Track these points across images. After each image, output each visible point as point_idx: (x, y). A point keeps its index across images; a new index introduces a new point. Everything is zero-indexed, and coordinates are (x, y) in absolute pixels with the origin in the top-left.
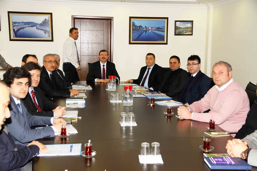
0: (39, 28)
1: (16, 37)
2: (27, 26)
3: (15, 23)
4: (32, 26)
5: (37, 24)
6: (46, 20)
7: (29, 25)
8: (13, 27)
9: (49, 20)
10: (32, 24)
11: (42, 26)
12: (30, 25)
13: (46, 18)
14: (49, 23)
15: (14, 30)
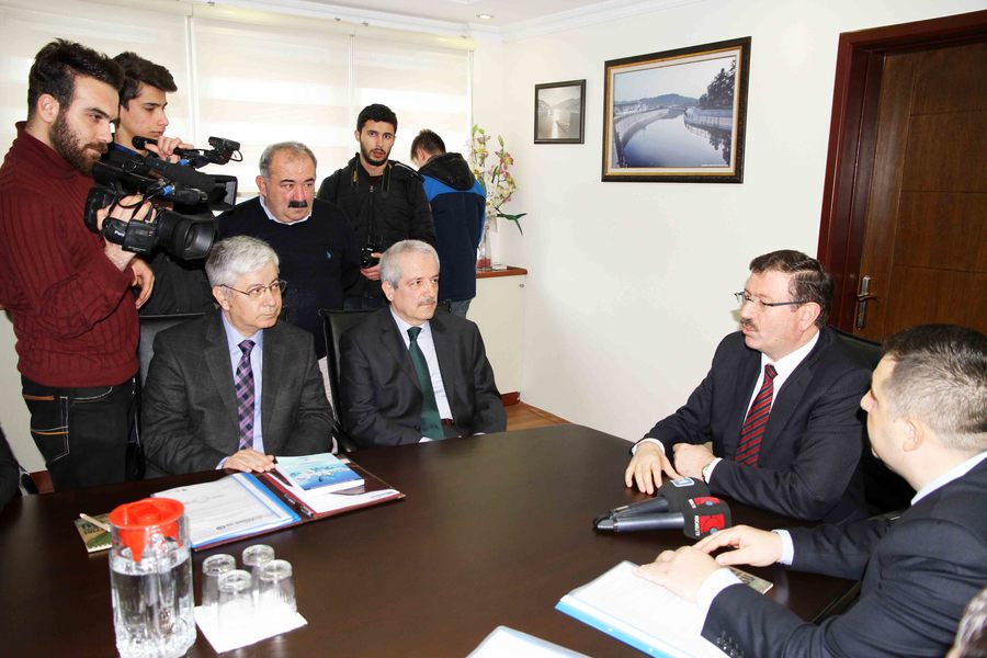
0: (695, 120)
1: (621, 167)
2: (654, 114)
3: (621, 106)
4: (672, 115)
5: (688, 102)
6: (722, 76)
7: (662, 108)
8: (615, 122)
9: (732, 78)
10: (672, 104)
11: (706, 112)
12: (666, 111)
13: (723, 70)
14: (732, 91)
15: (616, 135)
